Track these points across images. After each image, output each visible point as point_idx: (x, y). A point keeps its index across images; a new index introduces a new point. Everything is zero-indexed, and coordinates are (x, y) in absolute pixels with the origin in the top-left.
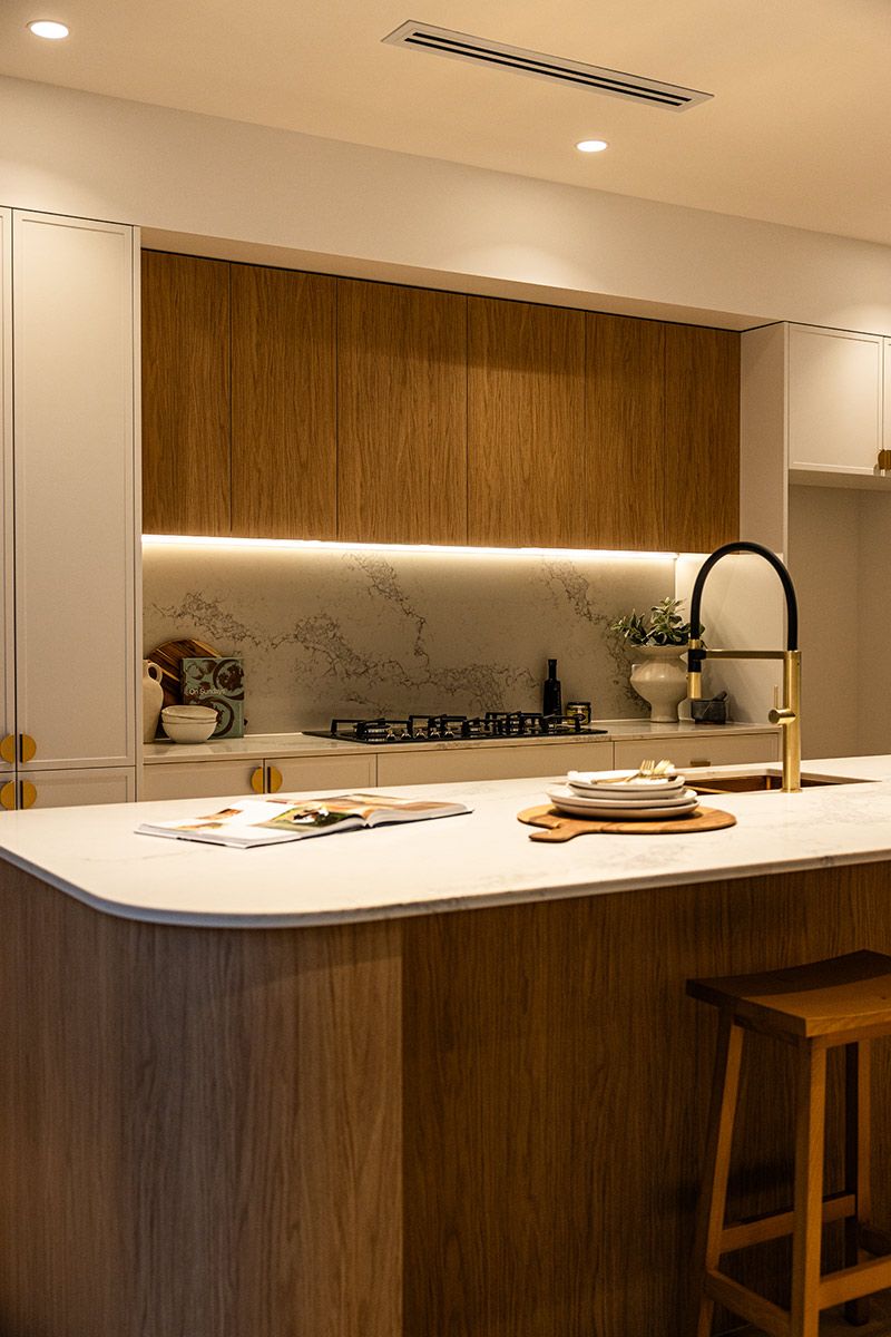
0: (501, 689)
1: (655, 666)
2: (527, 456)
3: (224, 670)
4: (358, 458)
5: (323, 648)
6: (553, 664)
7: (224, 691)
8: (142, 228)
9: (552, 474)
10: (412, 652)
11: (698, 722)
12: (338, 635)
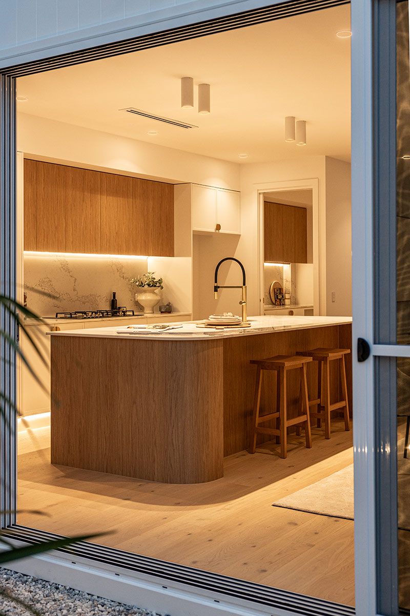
0: (98, 302)
1: (147, 294)
4: (71, 226)
5: (47, 289)
6: (114, 294)
8: (24, 153)
9: (123, 231)
10: (73, 290)
11: (162, 312)
12: (51, 284)
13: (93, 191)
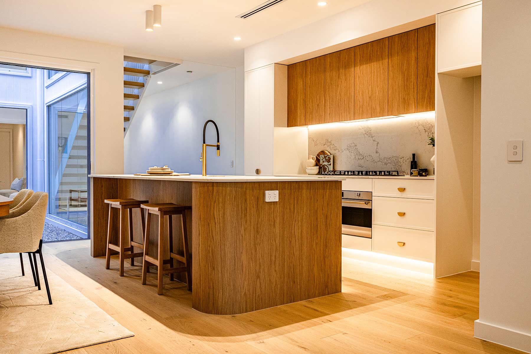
0: (401, 164)
2: (370, 89)
3: (327, 158)
5: (353, 152)
6: (414, 155)
7: (327, 163)
9: (377, 94)
10: (375, 152)
12: (357, 148)
13: (347, 66)
